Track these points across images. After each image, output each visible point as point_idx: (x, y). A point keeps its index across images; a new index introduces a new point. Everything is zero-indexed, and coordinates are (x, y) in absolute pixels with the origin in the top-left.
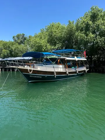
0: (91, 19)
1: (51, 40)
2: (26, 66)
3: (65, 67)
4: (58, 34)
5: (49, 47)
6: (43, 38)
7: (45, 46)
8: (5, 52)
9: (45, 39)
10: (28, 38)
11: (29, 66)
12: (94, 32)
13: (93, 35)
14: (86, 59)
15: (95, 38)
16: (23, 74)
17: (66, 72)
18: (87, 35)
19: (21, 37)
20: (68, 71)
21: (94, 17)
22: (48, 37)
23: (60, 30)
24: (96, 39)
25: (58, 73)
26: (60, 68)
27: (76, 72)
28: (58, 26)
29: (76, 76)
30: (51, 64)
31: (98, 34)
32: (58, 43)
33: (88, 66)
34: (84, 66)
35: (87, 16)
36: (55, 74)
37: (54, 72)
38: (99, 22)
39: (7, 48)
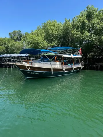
0: (87, 18)
1: (48, 37)
2: (23, 63)
3: (61, 64)
4: (54, 31)
5: (46, 44)
6: (39, 35)
7: (42, 43)
8: (1, 48)
9: (41, 36)
10: (24, 35)
11: (27, 62)
12: (89, 31)
13: (88, 34)
14: (81, 57)
16: (21, 70)
17: (63, 69)
18: (83, 34)
19: (17, 34)
20: (65, 67)
21: (90, 16)
22: (45, 34)
23: (56, 28)
24: (91, 37)
25: (55, 70)
26: (57, 65)
27: (72, 68)
28: (55, 24)
29: (72, 72)
30: (48, 61)
31: (93, 32)
32: (54, 41)
33: (83, 63)
34: (80, 63)
35: (83, 15)
36: (53, 71)
37: (52, 69)
38: (95, 21)
39: (3, 44)
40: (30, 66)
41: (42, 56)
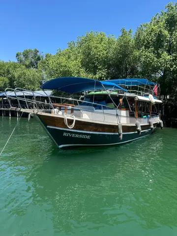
0: (167, 26)
6: (72, 58)
7: (77, 73)
10: (44, 58)
15: (173, 61)
18: (159, 56)
19: (31, 56)
22: (82, 57)
23: (104, 45)
24: (175, 64)
27: (150, 125)
28: (102, 39)
29: (146, 134)
32: (100, 69)
39: (4, 73)
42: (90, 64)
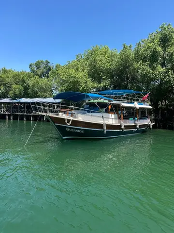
0: (161, 44)
3: (119, 118)
4: (105, 64)
5: (90, 84)
6: (80, 69)
7: (84, 83)
8: (17, 88)
9: (83, 70)
10: (54, 68)
11: (64, 113)
12: (163, 65)
13: (162, 69)
14: (151, 107)
15: (166, 73)
16: (56, 126)
17: (121, 126)
18: (153, 69)
19: (42, 66)
20: (124, 123)
21: (165, 41)
22: (89, 68)
23: (108, 58)
24: (167, 75)
25: (109, 126)
26: (111, 119)
27: (136, 126)
28: (106, 53)
29: (134, 132)
31: (169, 67)
32: (104, 79)
33: (153, 117)
34: (148, 117)
35: (153, 39)
36: (105, 128)
39: (19, 82)
40: (71, 119)
41: (87, 104)
42: (95, 74)
